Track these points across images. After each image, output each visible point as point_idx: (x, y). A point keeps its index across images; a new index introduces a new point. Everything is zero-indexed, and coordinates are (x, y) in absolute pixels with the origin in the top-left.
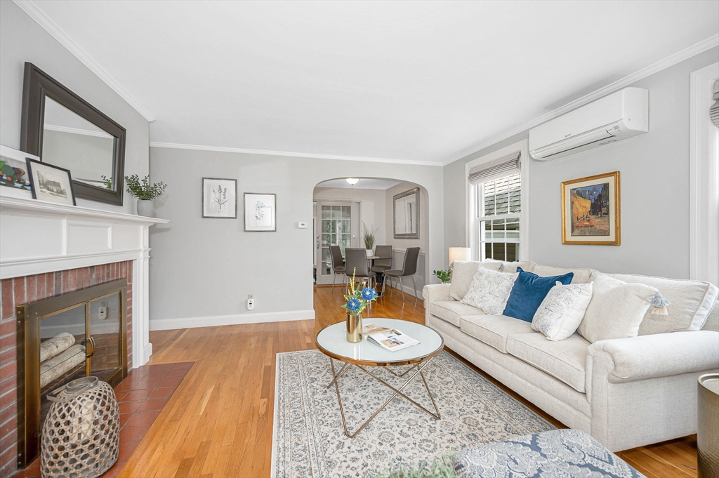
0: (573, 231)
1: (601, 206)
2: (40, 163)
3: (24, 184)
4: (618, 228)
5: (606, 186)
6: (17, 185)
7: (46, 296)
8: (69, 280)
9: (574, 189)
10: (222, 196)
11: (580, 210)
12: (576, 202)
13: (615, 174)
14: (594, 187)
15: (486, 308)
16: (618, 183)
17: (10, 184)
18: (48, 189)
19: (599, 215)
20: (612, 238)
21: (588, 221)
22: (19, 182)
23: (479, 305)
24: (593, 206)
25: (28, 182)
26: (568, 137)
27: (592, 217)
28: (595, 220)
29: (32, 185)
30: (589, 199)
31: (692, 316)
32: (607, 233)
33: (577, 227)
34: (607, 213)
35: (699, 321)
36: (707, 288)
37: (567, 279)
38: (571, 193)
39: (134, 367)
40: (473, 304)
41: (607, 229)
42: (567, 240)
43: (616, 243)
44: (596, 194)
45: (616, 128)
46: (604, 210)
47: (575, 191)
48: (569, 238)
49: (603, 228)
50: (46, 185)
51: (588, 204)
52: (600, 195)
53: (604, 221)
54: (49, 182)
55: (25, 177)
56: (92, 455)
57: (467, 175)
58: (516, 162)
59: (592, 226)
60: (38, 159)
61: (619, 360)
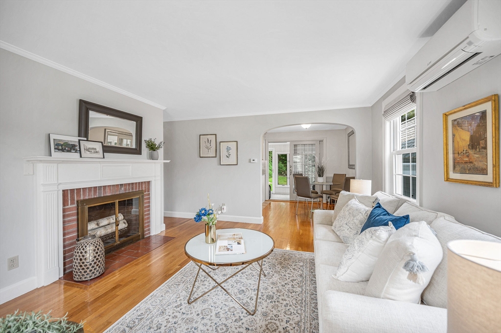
0: (454, 167)
1: (479, 139)
2: (87, 140)
3: (77, 150)
6: (72, 151)
7: (93, 197)
8: (107, 190)
9: (455, 120)
10: (209, 145)
11: (461, 144)
12: (457, 135)
13: (494, 98)
14: (473, 116)
17: (69, 151)
18: (89, 151)
19: (478, 150)
20: (489, 178)
21: (468, 156)
22: (74, 150)
24: (472, 138)
25: (78, 149)
26: (430, 66)
27: (471, 152)
28: (475, 155)
29: (80, 151)
30: (468, 131)
32: (485, 171)
33: (458, 163)
34: (485, 148)
38: (453, 124)
39: (151, 235)
41: (485, 167)
42: (449, 176)
43: (493, 184)
46: (482, 143)
47: (456, 122)
48: (453, 175)
49: (481, 164)
50: (88, 150)
51: (467, 137)
52: (478, 126)
53: (483, 157)
54: (89, 148)
55: (77, 148)
56: (98, 269)
57: (383, 113)
58: (410, 96)
59: (471, 162)
60: (86, 139)
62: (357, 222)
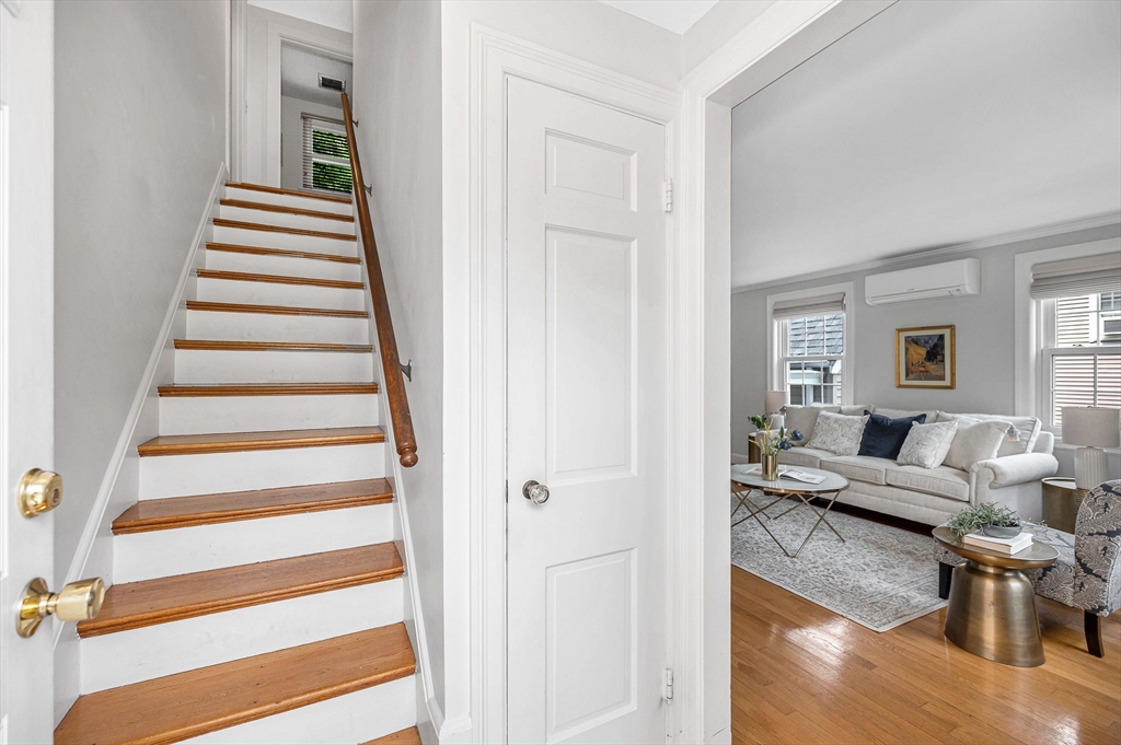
0: (907, 375)
1: (938, 354)
4: (953, 375)
5: (941, 337)
9: (909, 337)
11: (915, 356)
12: (911, 349)
13: (952, 327)
14: (930, 337)
15: (841, 450)
16: (953, 336)
19: (935, 362)
20: (947, 382)
21: (924, 367)
23: (832, 448)
24: (928, 353)
26: (911, 292)
27: (928, 364)
28: (931, 366)
30: (925, 347)
31: (1028, 442)
32: (942, 378)
33: (912, 372)
34: (943, 361)
35: (1031, 446)
36: (1035, 422)
37: (921, 419)
38: (906, 340)
40: (825, 447)
41: (942, 375)
42: (902, 383)
43: (951, 387)
44: (931, 343)
45: (958, 290)
46: (939, 358)
47: (910, 339)
48: (903, 381)
49: (939, 373)
51: (923, 352)
52: (936, 345)
53: (940, 368)
57: (770, 310)
58: (839, 303)
59: (928, 372)
61: (997, 472)
62: (857, 431)
